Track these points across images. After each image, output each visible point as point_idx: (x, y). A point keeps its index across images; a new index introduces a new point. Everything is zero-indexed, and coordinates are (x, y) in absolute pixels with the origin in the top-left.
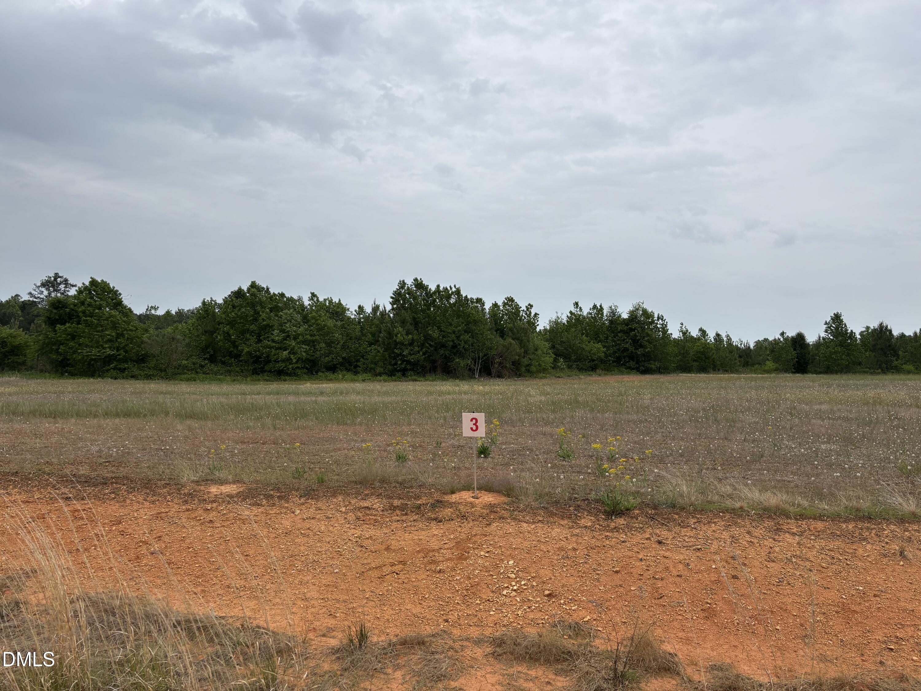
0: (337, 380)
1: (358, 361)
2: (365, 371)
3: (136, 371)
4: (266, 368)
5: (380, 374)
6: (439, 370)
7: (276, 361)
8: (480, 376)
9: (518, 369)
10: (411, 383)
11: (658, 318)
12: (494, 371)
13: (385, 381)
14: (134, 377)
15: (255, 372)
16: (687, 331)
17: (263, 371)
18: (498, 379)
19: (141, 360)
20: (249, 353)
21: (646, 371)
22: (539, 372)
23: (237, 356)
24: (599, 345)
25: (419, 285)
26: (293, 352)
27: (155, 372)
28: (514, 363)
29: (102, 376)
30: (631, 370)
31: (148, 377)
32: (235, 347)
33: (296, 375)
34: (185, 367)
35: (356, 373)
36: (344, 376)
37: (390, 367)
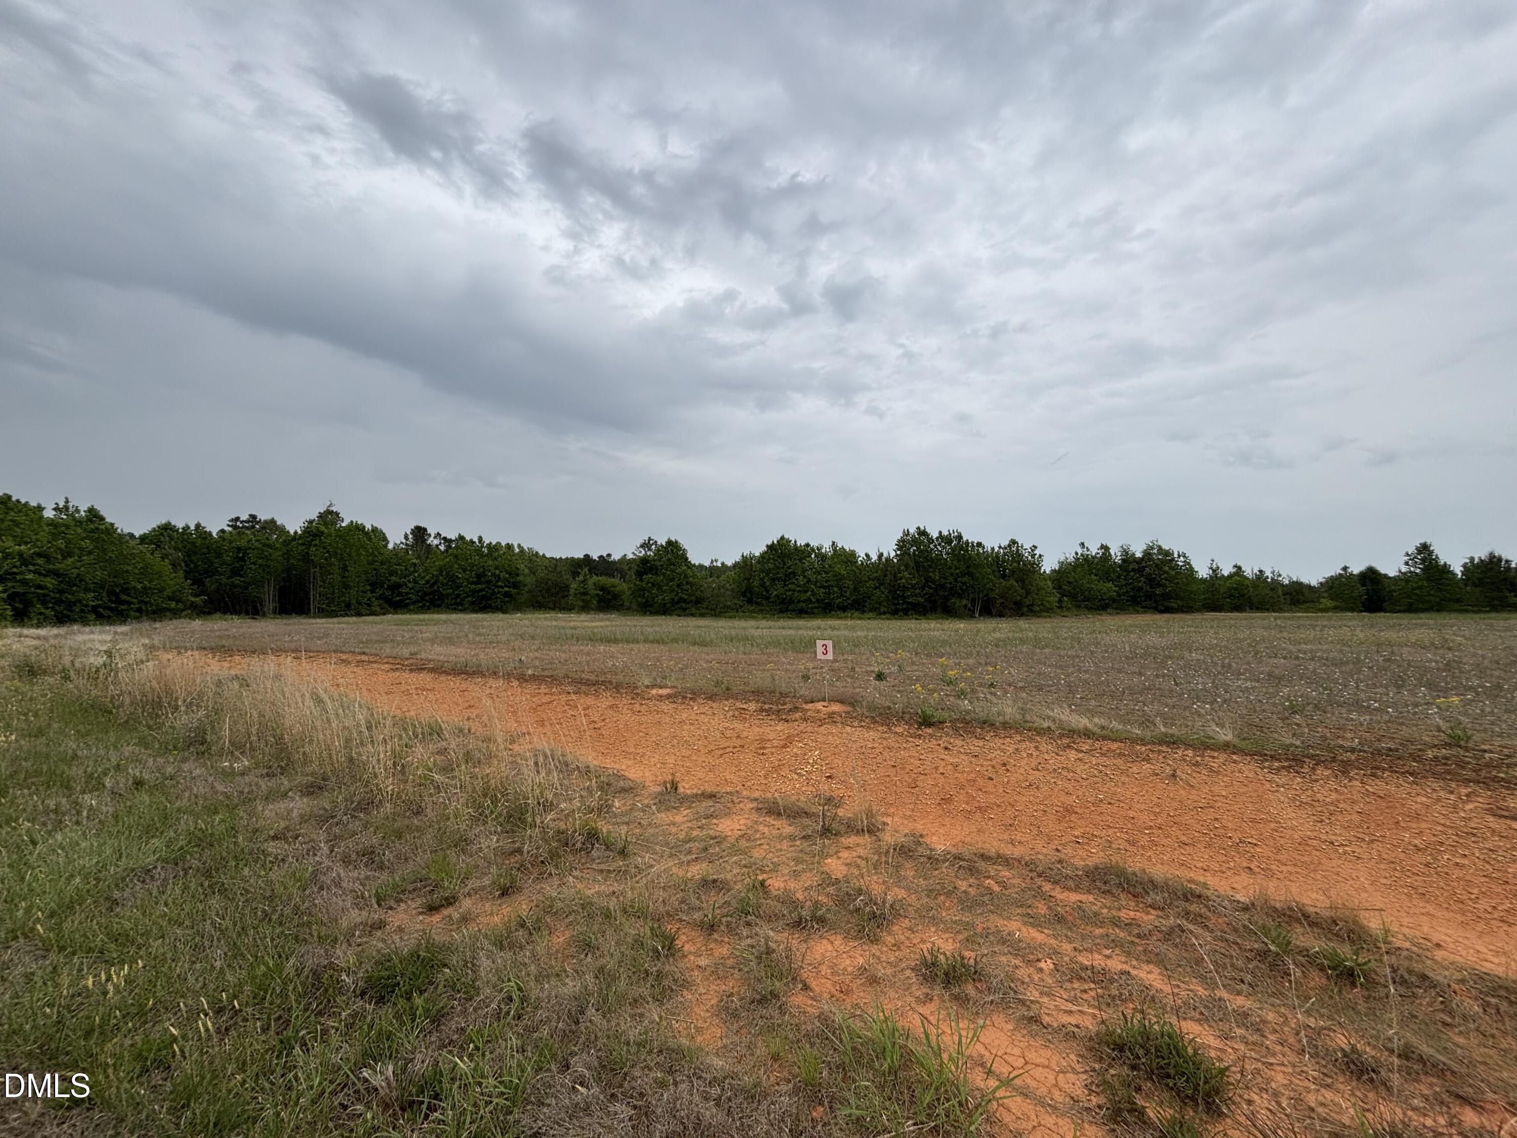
0: (846, 618)
1: (866, 601)
2: (871, 610)
3: (693, 610)
4: (790, 607)
5: (884, 613)
6: (939, 610)
7: (799, 602)
8: (980, 615)
9: (1020, 609)
10: (913, 621)
11: (1179, 556)
12: (994, 611)
13: (888, 619)
14: (692, 615)
15: (781, 611)
16: (1218, 568)
17: (787, 610)
18: (999, 619)
19: (698, 602)
20: (777, 596)
21: (1167, 610)
22: (1041, 611)
23: (767, 598)
24: (1110, 585)
25: (923, 533)
26: (814, 594)
27: (707, 611)
28: (1015, 603)
29: (671, 615)
30: (1147, 609)
31: (702, 615)
32: (767, 591)
33: (813, 613)
34: (729, 607)
35: (863, 612)
36: (852, 614)
37: (893, 607)
